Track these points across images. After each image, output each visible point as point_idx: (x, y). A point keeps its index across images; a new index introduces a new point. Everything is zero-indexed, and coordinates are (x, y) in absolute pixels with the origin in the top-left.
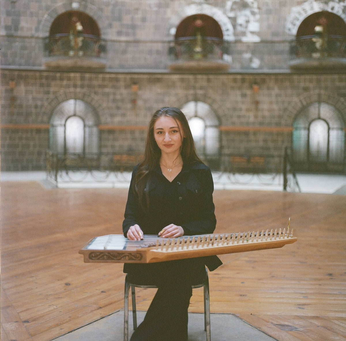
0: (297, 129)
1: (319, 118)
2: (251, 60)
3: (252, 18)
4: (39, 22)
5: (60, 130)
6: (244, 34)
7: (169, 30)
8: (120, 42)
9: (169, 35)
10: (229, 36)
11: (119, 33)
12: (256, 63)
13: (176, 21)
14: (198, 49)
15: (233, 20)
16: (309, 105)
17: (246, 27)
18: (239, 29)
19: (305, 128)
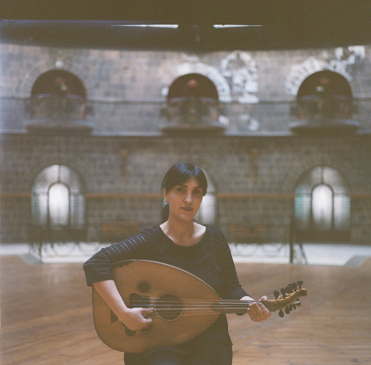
0: (299, 195)
1: (322, 183)
2: (248, 122)
3: (249, 78)
4: (20, 82)
5: (43, 199)
6: (241, 94)
7: (161, 90)
8: (107, 103)
9: (160, 95)
10: (225, 97)
11: (107, 94)
12: (254, 126)
13: (168, 80)
14: (193, 111)
15: (230, 80)
16: (312, 169)
17: (244, 87)
18: (236, 89)
19: (307, 194)
